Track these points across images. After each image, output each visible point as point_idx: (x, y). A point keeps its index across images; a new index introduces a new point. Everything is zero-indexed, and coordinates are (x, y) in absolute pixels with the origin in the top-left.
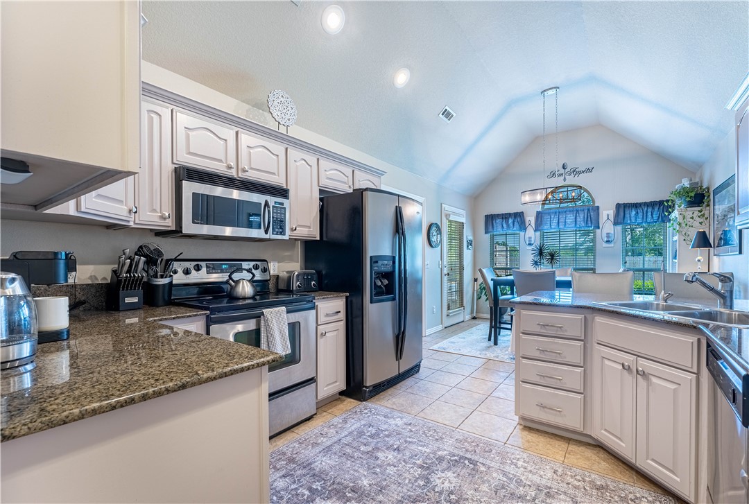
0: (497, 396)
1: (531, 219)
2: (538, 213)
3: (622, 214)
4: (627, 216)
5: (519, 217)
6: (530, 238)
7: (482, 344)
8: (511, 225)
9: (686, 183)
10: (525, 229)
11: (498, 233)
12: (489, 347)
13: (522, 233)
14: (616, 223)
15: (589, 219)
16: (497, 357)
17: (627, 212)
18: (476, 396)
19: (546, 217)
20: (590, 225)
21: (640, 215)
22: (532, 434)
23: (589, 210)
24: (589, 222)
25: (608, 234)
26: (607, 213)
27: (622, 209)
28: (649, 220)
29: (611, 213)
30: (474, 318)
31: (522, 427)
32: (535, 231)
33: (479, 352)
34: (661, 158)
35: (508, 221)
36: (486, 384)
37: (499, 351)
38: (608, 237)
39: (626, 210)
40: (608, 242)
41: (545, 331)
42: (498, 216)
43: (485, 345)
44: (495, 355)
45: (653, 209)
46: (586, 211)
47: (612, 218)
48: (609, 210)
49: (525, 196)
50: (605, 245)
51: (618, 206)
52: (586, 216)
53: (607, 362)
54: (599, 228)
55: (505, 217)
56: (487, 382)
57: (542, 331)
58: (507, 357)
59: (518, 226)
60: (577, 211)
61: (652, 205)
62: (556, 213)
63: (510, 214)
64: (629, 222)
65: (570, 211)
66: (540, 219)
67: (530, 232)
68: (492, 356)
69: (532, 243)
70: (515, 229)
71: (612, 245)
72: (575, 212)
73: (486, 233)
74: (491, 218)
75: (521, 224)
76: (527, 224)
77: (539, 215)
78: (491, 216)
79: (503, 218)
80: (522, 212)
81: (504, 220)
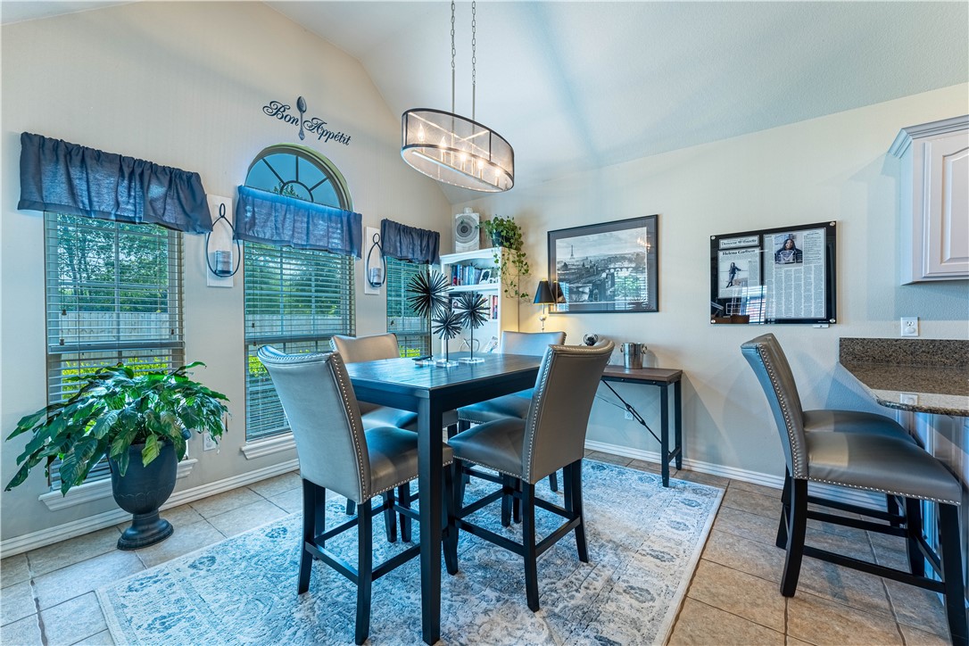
2: (242, 194)
3: (391, 239)
4: (398, 244)
5: (185, 186)
6: (226, 255)
8: (161, 203)
10: (207, 226)
14: (384, 254)
15: (347, 237)
17: (398, 238)
20: (349, 247)
21: (410, 247)
23: (348, 219)
24: (349, 242)
25: (374, 269)
28: (419, 256)
29: (378, 234)
32: (238, 237)
35: (144, 188)
39: (396, 233)
40: (377, 285)
42: (101, 157)
45: (414, 240)
47: (378, 242)
48: (375, 227)
50: (367, 290)
51: (384, 223)
52: (344, 229)
54: (360, 257)
55: (137, 171)
59: (180, 213)
63: (151, 169)
64: (399, 255)
65: (317, 210)
66: (248, 211)
67: (222, 239)
69: (232, 269)
70: (167, 219)
71: (377, 292)
73: (23, 205)
74: (61, 153)
75: (192, 211)
76: (214, 214)
77: (243, 199)
78: (62, 147)
79: (121, 170)
80: (197, 174)
81: (126, 182)
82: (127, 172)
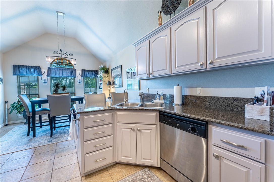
0: (57, 168)
1: (44, 70)
2: (49, 68)
3: (84, 73)
4: (86, 74)
5: (38, 69)
6: (45, 79)
7: (24, 140)
8: (33, 72)
9: (102, 66)
10: (42, 75)
11: (23, 76)
12: (31, 139)
13: (40, 77)
14: (82, 76)
15: (72, 74)
16: (41, 143)
17: (85, 73)
18: (44, 176)
19: (53, 71)
20: (73, 76)
21: (89, 74)
22: (92, 178)
23: (72, 70)
24: (72, 75)
25: (79, 80)
26: (79, 72)
27: (84, 71)
28: (92, 76)
29: (80, 72)
30: (6, 125)
31: (84, 178)
32: (48, 76)
33: (25, 146)
34: (94, 57)
35: (31, 70)
36: (45, 165)
37: (39, 140)
38: (80, 81)
39: (85, 72)
40: (79, 83)
41: (97, 124)
42: (23, 66)
43: (27, 139)
44: (38, 143)
45: (93, 73)
46: (71, 70)
47: (80, 74)
48: (79, 71)
49: (48, 58)
50: (78, 84)
51: (82, 70)
52: (71, 72)
53: (123, 130)
54: (76, 77)
55: (29, 68)
56: (44, 163)
57: (95, 124)
58: (46, 142)
59: (37, 73)
60: (68, 70)
61: (92, 71)
62: (58, 69)
63: (32, 67)
64: (86, 76)
65: (64, 69)
66: (50, 71)
67: (45, 77)
68: (37, 144)
69: (46, 82)
70: (35, 74)
71: (81, 84)
72: (66, 70)
73: (14, 75)
74: (18, 67)
75: (39, 72)
76: (43, 72)
77: (49, 69)
78: (18, 66)
79: (27, 68)
80: (40, 67)
81: (28, 69)
82: (28, 68)
